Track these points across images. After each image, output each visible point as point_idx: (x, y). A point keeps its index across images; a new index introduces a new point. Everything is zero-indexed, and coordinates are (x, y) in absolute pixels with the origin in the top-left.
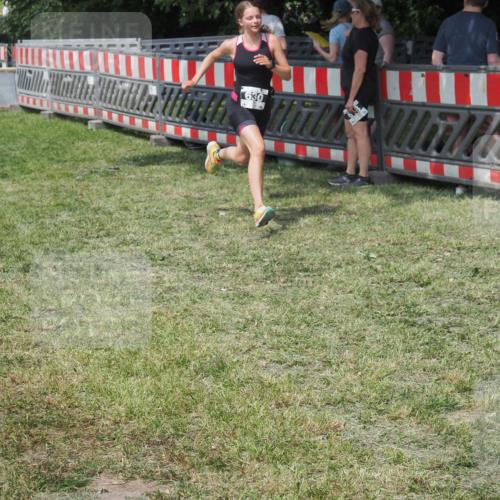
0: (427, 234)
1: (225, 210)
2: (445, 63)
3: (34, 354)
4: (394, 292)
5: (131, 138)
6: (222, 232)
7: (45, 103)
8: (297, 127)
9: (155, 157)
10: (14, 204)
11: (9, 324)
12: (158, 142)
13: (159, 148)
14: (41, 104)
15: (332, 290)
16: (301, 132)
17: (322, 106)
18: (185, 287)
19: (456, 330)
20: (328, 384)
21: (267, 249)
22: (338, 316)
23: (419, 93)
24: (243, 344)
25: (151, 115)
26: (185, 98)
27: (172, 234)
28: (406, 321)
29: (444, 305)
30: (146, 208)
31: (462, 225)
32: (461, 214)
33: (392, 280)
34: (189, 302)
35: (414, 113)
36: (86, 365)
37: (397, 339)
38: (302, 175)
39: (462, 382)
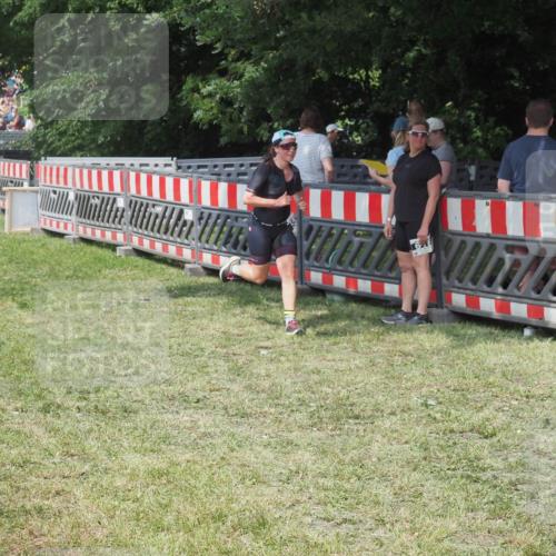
0: (491, 380)
1: (266, 348)
2: (511, 191)
3: (55, 504)
4: (455, 444)
5: (164, 266)
6: (263, 372)
7: (70, 226)
8: (347, 258)
9: (190, 288)
10: (34, 337)
11: (27, 470)
12: (193, 272)
13: (194, 279)
14: (66, 228)
15: (385, 440)
16: (351, 264)
17: (375, 236)
18: (223, 433)
19: (525, 487)
20: (381, 546)
21: (313, 393)
22: (393, 469)
23: (483, 224)
24: (286, 498)
25: (186, 242)
26: (224, 224)
27: (207, 373)
28: (468, 477)
29: (511, 460)
30: (179, 345)
31: (531, 371)
32: (530, 358)
33: (452, 431)
34: (227, 450)
35: (477, 245)
36: (112, 517)
37: (459, 496)
38: (352, 311)
39: (531, 546)
